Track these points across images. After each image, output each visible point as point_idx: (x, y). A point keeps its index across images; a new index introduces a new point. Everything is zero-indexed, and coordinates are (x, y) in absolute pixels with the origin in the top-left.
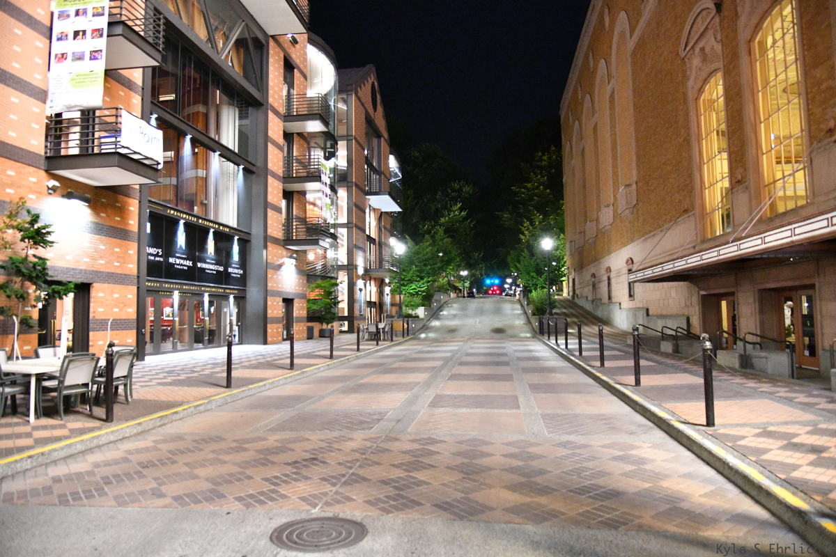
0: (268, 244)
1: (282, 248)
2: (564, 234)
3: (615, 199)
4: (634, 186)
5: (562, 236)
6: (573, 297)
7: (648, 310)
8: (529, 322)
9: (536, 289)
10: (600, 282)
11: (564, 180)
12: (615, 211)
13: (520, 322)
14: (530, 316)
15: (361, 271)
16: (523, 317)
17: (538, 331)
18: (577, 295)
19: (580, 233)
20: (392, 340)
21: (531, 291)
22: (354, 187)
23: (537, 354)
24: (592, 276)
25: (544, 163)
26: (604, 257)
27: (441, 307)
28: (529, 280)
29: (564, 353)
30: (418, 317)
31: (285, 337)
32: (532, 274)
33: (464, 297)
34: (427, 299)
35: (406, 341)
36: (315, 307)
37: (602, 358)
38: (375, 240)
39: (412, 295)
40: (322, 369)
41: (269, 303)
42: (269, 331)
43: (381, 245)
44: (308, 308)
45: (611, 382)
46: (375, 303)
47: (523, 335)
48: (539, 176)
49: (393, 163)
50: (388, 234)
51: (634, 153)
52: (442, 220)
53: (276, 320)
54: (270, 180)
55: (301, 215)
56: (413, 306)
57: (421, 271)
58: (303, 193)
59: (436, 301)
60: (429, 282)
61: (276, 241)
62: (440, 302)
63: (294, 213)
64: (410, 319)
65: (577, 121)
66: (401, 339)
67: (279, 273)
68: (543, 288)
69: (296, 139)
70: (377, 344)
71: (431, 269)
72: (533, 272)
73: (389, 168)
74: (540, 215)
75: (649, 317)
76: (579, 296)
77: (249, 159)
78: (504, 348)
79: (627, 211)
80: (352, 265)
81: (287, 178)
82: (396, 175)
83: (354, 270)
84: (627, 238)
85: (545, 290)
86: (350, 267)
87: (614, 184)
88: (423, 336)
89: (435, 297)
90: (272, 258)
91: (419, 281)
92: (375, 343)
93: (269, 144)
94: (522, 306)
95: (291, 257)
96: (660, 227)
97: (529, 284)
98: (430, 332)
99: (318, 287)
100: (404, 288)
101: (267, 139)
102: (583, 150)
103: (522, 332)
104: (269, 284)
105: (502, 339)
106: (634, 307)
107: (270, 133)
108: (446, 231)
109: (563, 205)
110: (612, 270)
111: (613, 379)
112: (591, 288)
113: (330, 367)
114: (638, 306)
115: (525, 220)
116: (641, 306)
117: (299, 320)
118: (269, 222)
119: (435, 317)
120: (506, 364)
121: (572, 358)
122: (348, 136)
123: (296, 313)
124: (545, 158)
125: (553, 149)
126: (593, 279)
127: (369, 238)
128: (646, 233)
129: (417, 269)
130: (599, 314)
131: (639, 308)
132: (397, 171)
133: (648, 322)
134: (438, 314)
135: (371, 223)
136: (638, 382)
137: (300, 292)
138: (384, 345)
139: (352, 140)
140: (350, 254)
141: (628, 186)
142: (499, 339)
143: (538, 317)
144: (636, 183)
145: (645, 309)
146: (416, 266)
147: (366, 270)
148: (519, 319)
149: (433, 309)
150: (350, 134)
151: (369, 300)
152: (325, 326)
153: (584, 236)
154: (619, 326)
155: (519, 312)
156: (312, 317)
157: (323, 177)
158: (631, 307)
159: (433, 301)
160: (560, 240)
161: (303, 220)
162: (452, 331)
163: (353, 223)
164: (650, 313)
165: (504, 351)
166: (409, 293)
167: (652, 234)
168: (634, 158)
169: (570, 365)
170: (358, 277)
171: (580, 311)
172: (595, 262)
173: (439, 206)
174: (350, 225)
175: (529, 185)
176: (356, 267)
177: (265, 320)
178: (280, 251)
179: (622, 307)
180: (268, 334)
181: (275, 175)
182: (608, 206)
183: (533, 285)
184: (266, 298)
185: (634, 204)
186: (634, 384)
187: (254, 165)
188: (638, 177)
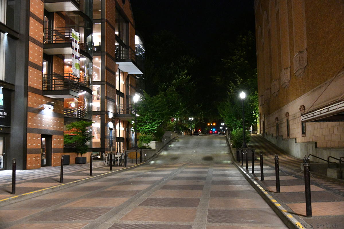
0: (29, 93)
1: (42, 97)
2: (257, 91)
3: (292, 63)
4: (305, 52)
5: (256, 92)
6: (263, 135)
7: (316, 143)
8: (231, 152)
9: (235, 128)
10: (281, 124)
11: (257, 53)
12: (291, 72)
13: (224, 152)
14: (232, 148)
15: (111, 116)
16: (227, 148)
17: (236, 159)
18: (266, 133)
19: (268, 89)
20: (125, 166)
21: (232, 130)
22: (106, 55)
23: (230, 178)
24: (276, 120)
25: (244, 43)
26: (284, 105)
27: (169, 142)
28: (230, 122)
29: (250, 177)
30: (150, 148)
31: (45, 163)
32: (233, 118)
33: (191, 135)
34: (158, 136)
35: (137, 166)
36: (70, 141)
37: (278, 184)
38: (123, 94)
39: (145, 132)
40: (45, 192)
41: (29, 138)
42: (29, 159)
43: (127, 98)
44: (64, 142)
45: (284, 210)
46: (123, 138)
47: (225, 162)
48: (240, 52)
49: (138, 41)
50: (133, 90)
51: (305, 28)
52: (174, 81)
53: (35, 151)
54: (31, 45)
55: (59, 72)
56: (145, 140)
57: (153, 116)
58: (62, 57)
59: (166, 137)
60: (159, 123)
61: (36, 91)
62: (170, 137)
63: (53, 71)
64: (142, 150)
65: (265, 11)
66: (134, 165)
67: (39, 115)
68: (240, 127)
69: (55, 17)
70: (111, 169)
71: (160, 114)
72: (233, 116)
73: (135, 45)
74: (240, 79)
75: (317, 149)
76: (267, 133)
77: (15, 29)
78: (206, 172)
79: (300, 71)
80: (104, 111)
81: (47, 44)
82: (141, 50)
83: (106, 115)
84: (301, 90)
85: (242, 129)
86: (103, 113)
87: (291, 52)
88: (152, 162)
89: (165, 135)
90: (33, 104)
91: (151, 123)
92: (109, 168)
93: (30, 17)
94: (227, 141)
95: (49, 104)
96: (325, 81)
97: (231, 125)
98: (158, 160)
99: (74, 126)
100: (141, 128)
101: (28, 14)
102: (269, 32)
103: (225, 159)
104: (29, 124)
105: (209, 165)
106: (306, 141)
107: (32, 9)
108: (177, 89)
109: (256, 71)
110: (290, 115)
111: (286, 207)
112: (275, 128)
113: (55, 190)
114: (309, 140)
115: (231, 82)
116: (311, 140)
117: (57, 151)
118: (30, 77)
119: (164, 148)
120: (200, 187)
121: (255, 182)
122: (102, 19)
123: (54, 146)
124: (244, 39)
125: (250, 33)
126: (277, 122)
127: (118, 92)
128: (315, 87)
129: (150, 114)
130: (281, 146)
131: (309, 142)
132: (141, 47)
133: (317, 153)
134: (168, 147)
135: (120, 83)
136: (309, 213)
137: (58, 130)
138: (116, 169)
139: (105, 22)
140: (103, 104)
141: (301, 52)
142: (206, 165)
143: (235, 148)
144: (307, 50)
145: (314, 143)
146: (150, 112)
147: (115, 114)
148: (224, 150)
149: (163, 143)
150: (103, 18)
151: (118, 136)
152: (79, 156)
153: (271, 91)
154: (295, 156)
155: (224, 145)
156: (68, 148)
157: (73, 44)
158: (303, 141)
159: (164, 137)
160: (255, 95)
161: (61, 76)
162: (175, 159)
163: (105, 81)
164: (318, 145)
165: (205, 175)
166: (145, 131)
167: (319, 86)
168: (305, 32)
169: (253, 189)
170: (109, 120)
171: (268, 144)
172: (278, 109)
173: (172, 72)
174: (103, 83)
175: (233, 58)
176: (107, 113)
177: (24, 151)
178: (40, 98)
179: (297, 141)
180: (28, 162)
181: (35, 42)
182: (287, 69)
183: (234, 125)
184: (27, 134)
185: (305, 65)
186: (305, 214)
187: (18, 33)
188: (308, 45)
